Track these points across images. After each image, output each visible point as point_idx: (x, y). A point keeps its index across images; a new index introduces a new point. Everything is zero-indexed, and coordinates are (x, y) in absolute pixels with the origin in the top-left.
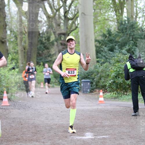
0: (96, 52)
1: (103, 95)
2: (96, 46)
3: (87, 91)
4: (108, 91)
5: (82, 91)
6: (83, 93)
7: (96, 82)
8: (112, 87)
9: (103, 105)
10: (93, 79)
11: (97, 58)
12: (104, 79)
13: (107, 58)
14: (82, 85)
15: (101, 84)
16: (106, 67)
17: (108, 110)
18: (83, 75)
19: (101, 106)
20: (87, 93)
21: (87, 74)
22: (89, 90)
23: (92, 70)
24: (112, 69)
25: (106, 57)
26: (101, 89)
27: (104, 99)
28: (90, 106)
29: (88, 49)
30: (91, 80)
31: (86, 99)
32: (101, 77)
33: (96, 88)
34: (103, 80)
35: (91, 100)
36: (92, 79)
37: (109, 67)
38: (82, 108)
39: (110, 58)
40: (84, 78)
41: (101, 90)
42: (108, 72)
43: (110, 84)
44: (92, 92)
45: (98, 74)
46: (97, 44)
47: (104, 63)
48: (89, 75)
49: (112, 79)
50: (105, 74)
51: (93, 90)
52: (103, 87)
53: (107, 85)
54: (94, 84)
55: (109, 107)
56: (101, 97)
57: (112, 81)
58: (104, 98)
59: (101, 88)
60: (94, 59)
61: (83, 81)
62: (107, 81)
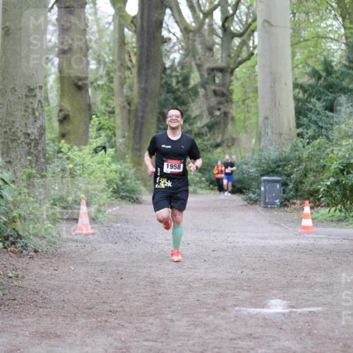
0: (296, 113)
1: (311, 213)
2: (296, 99)
3: (274, 204)
4: (323, 204)
5: (262, 203)
6: (264, 207)
7: (295, 182)
8: (331, 195)
9: (310, 236)
10: (289, 176)
11: (298, 126)
12: (315, 177)
13: (322, 127)
14: (262, 189)
15: (307, 187)
16: (319, 149)
17: (321, 249)
18: (265, 166)
19: (308, 238)
20: (274, 208)
21: (275, 163)
22: (278, 201)
23: (287, 154)
24: (333, 153)
25: (320, 124)
26: (306, 199)
27: (313, 223)
28: (282, 239)
29: (277, 105)
30: (284, 178)
31: (270, 222)
32: (307, 172)
33: (296, 197)
34: (313, 178)
35: (283, 225)
36: (285, 175)
37: (326, 148)
38: (262, 242)
39: (329, 126)
40: (267, 173)
41: (307, 202)
42: (324, 159)
43: (328, 187)
44: (286, 206)
45: (299, 165)
46: (299, 93)
47: (314, 138)
48: (279, 166)
49: (333, 176)
50: (316, 164)
51: (289, 201)
52: (312, 196)
53: (322, 190)
54: (291, 186)
55: (325, 242)
56: (306, 216)
57: (332, 179)
58: (312, 219)
59: (306, 196)
60: (290, 130)
61: (265, 181)
62: (322, 180)
